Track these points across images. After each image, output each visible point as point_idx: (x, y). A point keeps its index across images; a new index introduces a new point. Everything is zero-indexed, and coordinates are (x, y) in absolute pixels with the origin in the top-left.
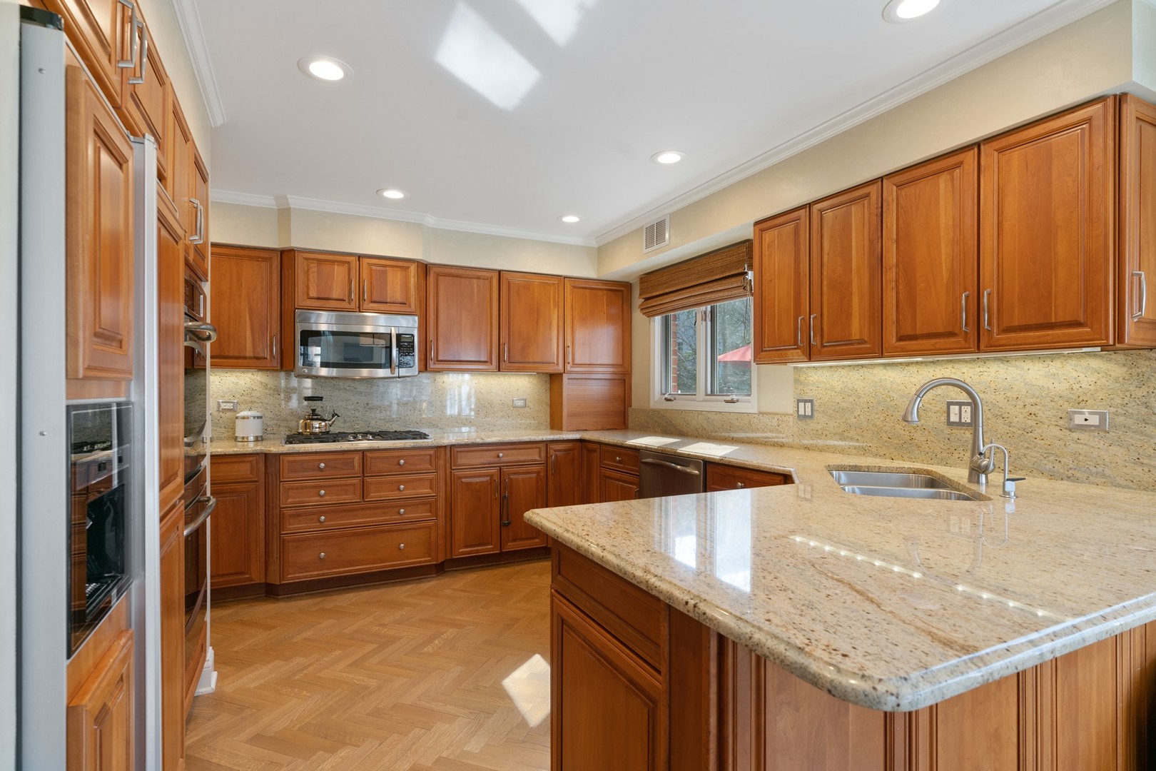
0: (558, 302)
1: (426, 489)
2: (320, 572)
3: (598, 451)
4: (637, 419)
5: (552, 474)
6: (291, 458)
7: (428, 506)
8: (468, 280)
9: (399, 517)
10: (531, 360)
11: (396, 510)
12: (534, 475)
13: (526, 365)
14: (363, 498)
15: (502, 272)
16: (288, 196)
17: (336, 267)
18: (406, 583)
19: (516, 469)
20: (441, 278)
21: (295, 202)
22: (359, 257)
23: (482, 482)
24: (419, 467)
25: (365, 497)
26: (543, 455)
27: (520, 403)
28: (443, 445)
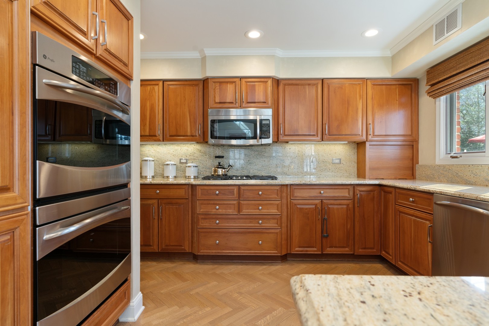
0: (363, 95)
1: (275, 210)
2: (217, 251)
3: (393, 193)
4: (423, 172)
5: (358, 206)
6: (202, 188)
7: (276, 220)
8: (303, 86)
9: (259, 225)
10: (344, 133)
11: (257, 220)
12: (345, 206)
13: (340, 137)
14: (239, 212)
15: (324, 80)
16: (204, 49)
17: (229, 85)
18: (263, 264)
19: (332, 202)
20: (287, 87)
21: (208, 52)
22: (240, 79)
23: (310, 208)
24: (270, 196)
25: (240, 212)
26: (351, 193)
27: (337, 161)
28: (285, 184)
